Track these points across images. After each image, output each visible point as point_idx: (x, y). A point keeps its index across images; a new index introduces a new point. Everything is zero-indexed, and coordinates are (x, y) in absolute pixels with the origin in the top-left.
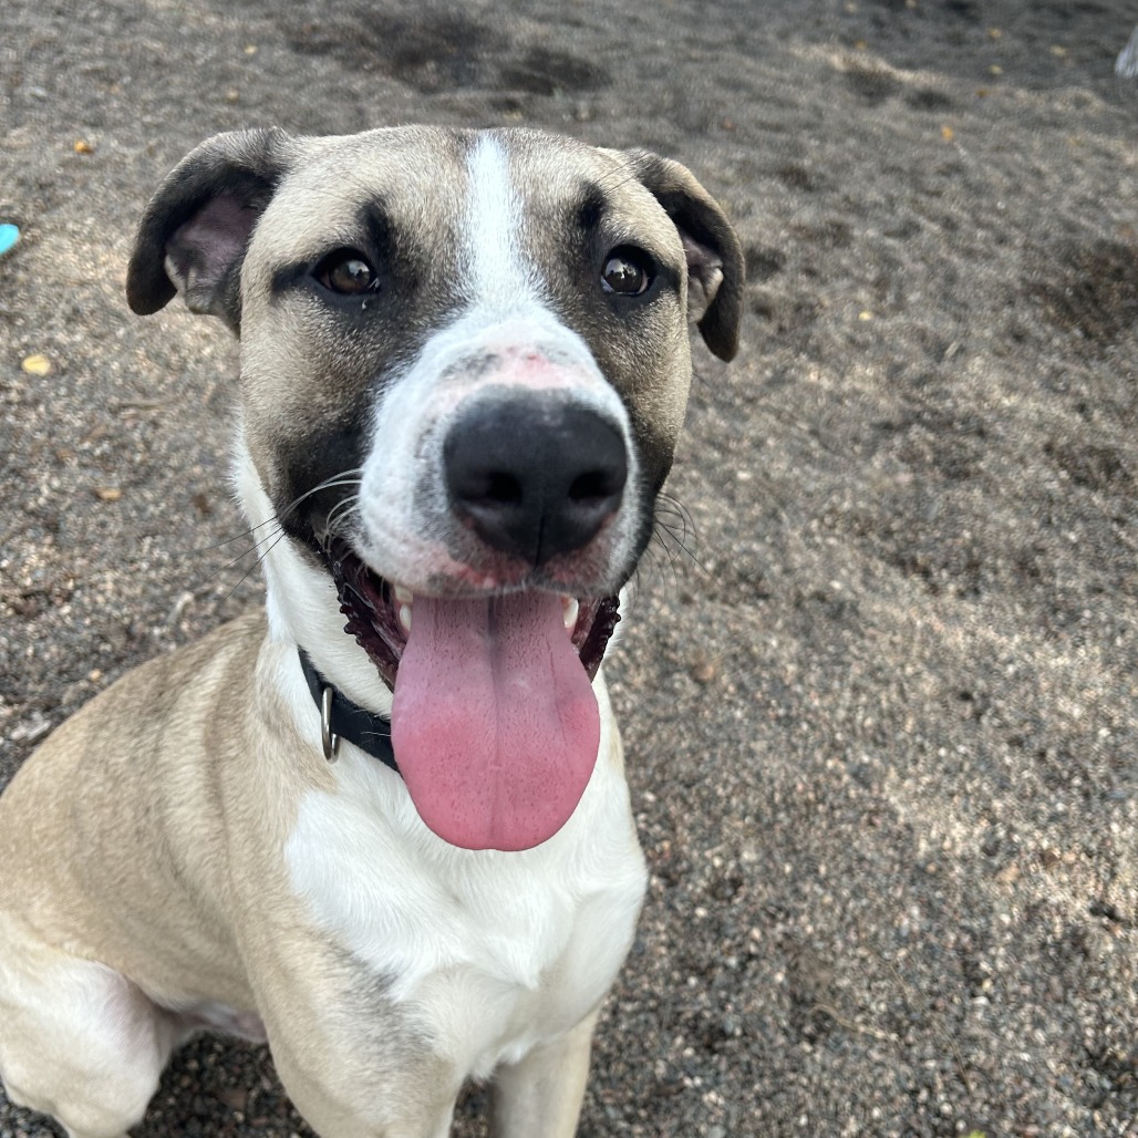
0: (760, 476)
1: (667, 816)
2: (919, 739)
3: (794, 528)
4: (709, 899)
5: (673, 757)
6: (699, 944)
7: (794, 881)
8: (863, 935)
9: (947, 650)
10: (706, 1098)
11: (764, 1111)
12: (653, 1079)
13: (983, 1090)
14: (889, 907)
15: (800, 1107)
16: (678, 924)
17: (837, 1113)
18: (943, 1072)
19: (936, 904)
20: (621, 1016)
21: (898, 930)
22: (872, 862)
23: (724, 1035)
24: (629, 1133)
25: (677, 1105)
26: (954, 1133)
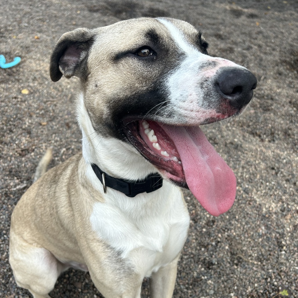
1: (193, 203)
2: (261, 180)
3: (223, 125)
4: (206, 226)
6: (204, 239)
7: (229, 220)
8: (249, 235)
10: (208, 282)
11: (224, 285)
12: (193, 277)
13: (286, 278)
14: (256, 227)
15: (234, 284)
16: (198, 233)
17: (245, 285)
18: (274, 273)
19: (269, 226)
20: (184, 260)
21: (259, 233)
22: (250, 215)
23: (212, 264)
24: (187, 292)
25: (200, 284)
26: (278, 291)
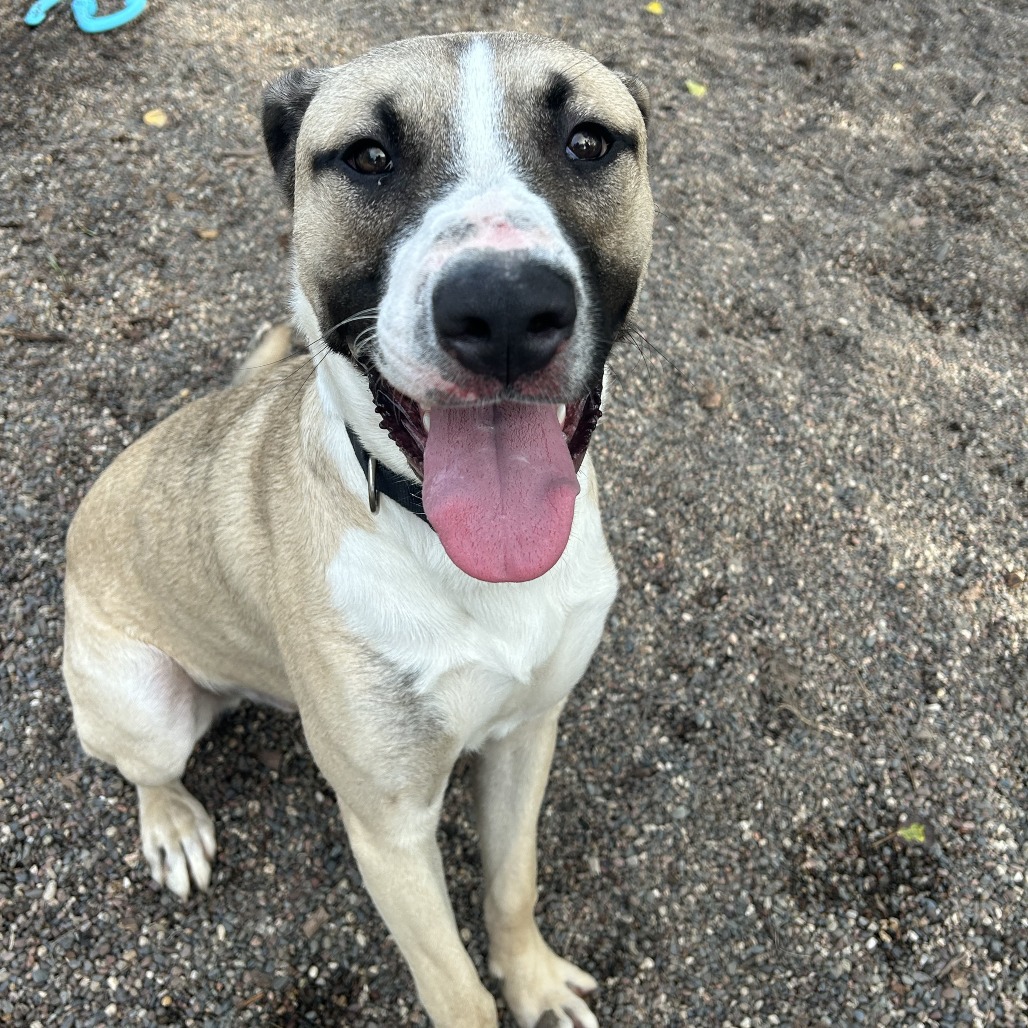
0: (784, 219)
1: (664, 530)
2: (904, 466)
3: (810, 267)
4: (695, 605)
5: (676, 477)
6: (683, 645)
7: (775, 592)
8: (833, 643)
9: (941, 384)
10: (674, 781)
11: (724, 795)
12: (631, 761)
13: (927, 786)
14: (859, 619)
15: (757, 793)
16: (666, 627)
17: (789, 801)
18: (891, 769)
19: (902, 617)
20: (608, 705)
21: (865, 641)
22: (847, 578)
23: (695, 727)
24: (605, 807)
25: (649, 786)
26: (897, 824)
